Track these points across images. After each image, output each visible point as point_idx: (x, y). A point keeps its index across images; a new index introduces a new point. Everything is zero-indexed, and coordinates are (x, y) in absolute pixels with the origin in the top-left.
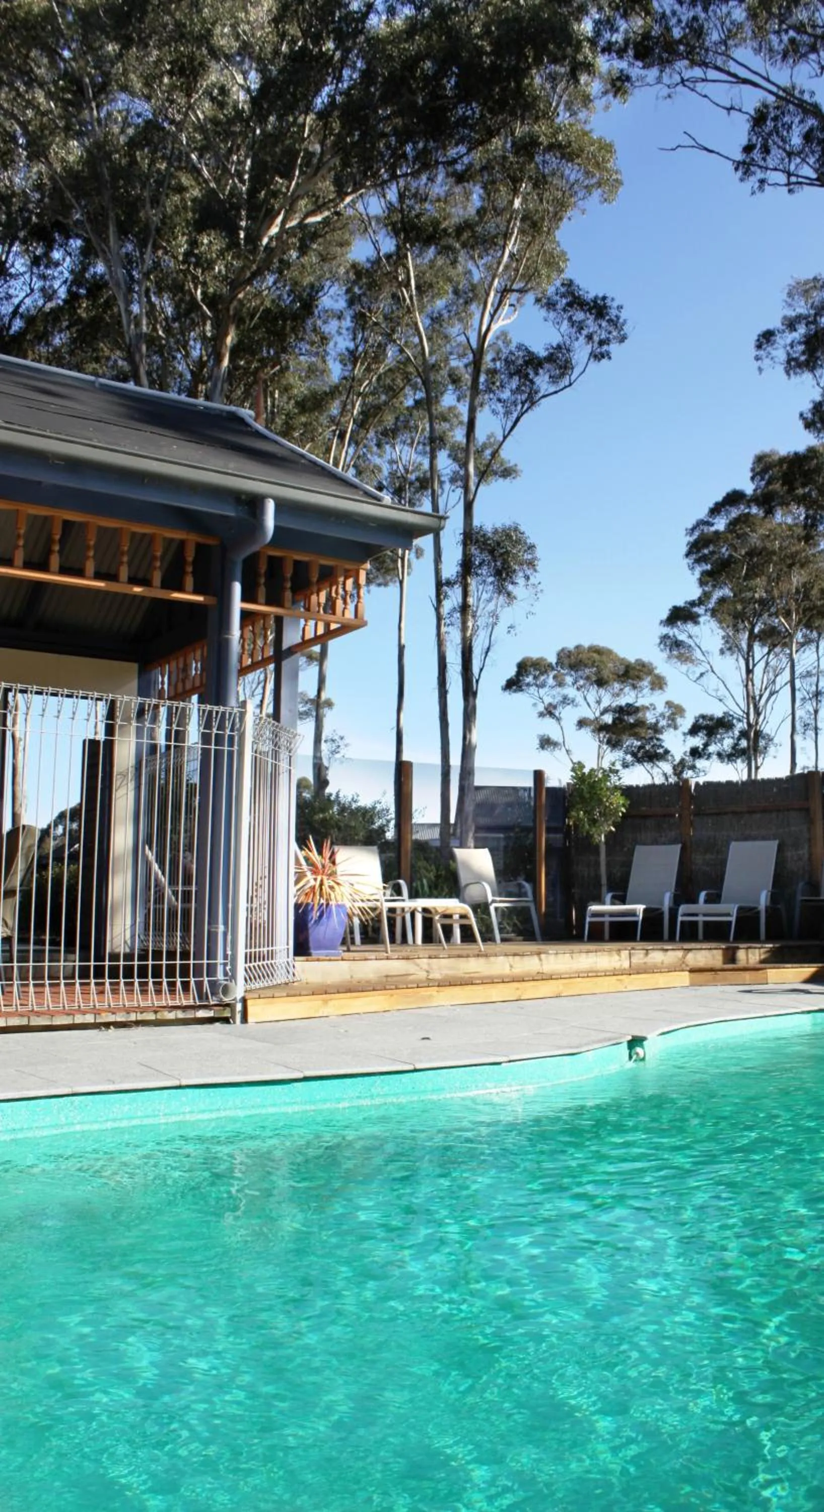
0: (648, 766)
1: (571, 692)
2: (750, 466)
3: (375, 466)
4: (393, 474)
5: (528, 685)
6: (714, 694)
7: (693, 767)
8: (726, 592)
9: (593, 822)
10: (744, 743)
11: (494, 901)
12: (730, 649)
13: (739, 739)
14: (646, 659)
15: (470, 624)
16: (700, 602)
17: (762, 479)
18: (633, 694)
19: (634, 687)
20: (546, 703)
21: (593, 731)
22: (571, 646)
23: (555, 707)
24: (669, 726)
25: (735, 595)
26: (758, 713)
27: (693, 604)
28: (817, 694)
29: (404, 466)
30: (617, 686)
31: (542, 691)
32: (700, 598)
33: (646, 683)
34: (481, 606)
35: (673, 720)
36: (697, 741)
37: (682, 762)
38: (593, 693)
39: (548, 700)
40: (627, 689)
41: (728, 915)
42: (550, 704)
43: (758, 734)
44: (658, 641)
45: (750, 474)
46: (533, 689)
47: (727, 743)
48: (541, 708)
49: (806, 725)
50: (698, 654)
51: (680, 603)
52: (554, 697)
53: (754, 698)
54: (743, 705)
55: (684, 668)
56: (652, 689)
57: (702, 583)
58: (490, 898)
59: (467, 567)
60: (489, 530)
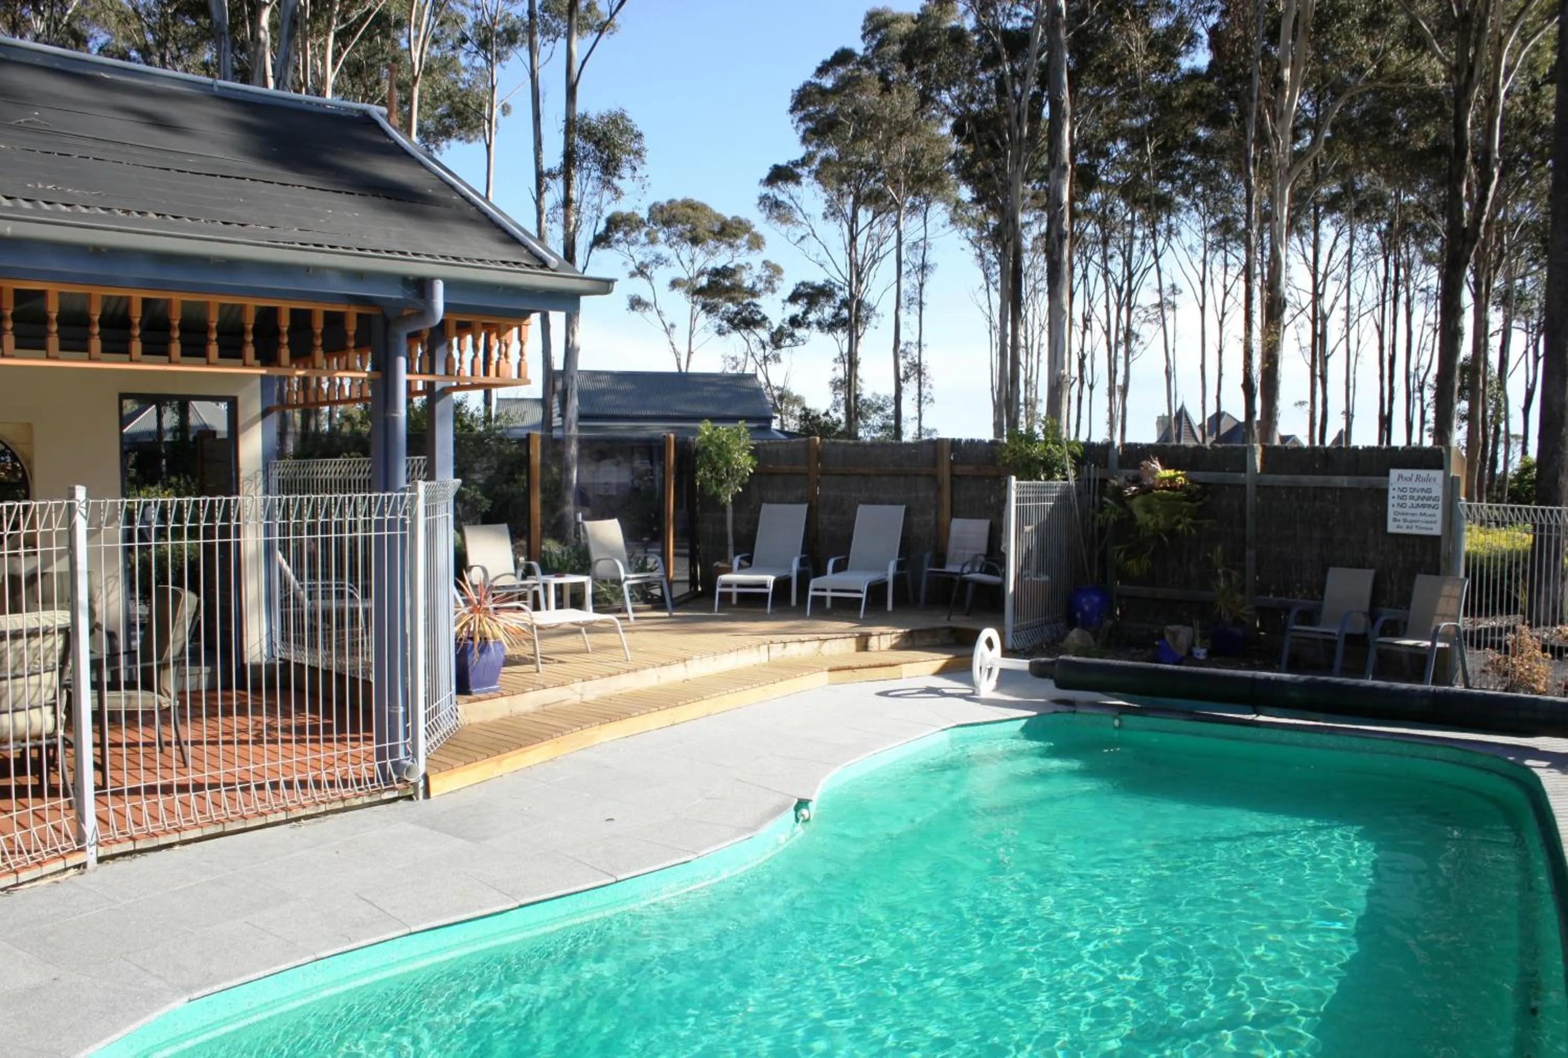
0: (745, 333)
1: (662, 249)
2: (862, 24)
3: (458, 16)
4: (477, 24)
5: (618, 241)
6: (814, 258)
7: (792, 335)
8: (832, 152)
9: (720, 482)
10: (845, 313)
11: (626, 579)
12: (833, 214)
13: (840, 309)
14: (743, 216)
15: (573, 219)
16: (804, 162)
17: (874, 38)
18: (729, 252)
19: (731, 245)
20: (637, 262)
21: (687, 292)
22: (663, 200)
23: (647, 266)
24: (766, 289)
25: (840, 158)
26: (860, 281)
27: (796, 164)
28: (924, 267)
29: (490, 16)
30: (711, 243)
31: (633, 249)
32: (803, 159)
33: (742, 241)
34: (585, 199)
35: (771, 283)
36: (797, 309)
37: (780, 329)
38: (686, 250)
39: (639, 258)
40: (723, 247)
41: (858, 591)
42: (642, 263)
43: (860, 303)
44: (757, 201)
45: (862, 33)
46: (623, 246)
47: (828, 312)
48: (632, 267)
49: (911, 300)
50: (799, 216)
51: (782, 162)
52: (645, 255)
53: (857, 265)
54: (846, 272)
55: (784, 229)
56: (750, 249)
57: (805, 140)
58: (623, 576)
59: (570, 157)
60: (594, 117)
